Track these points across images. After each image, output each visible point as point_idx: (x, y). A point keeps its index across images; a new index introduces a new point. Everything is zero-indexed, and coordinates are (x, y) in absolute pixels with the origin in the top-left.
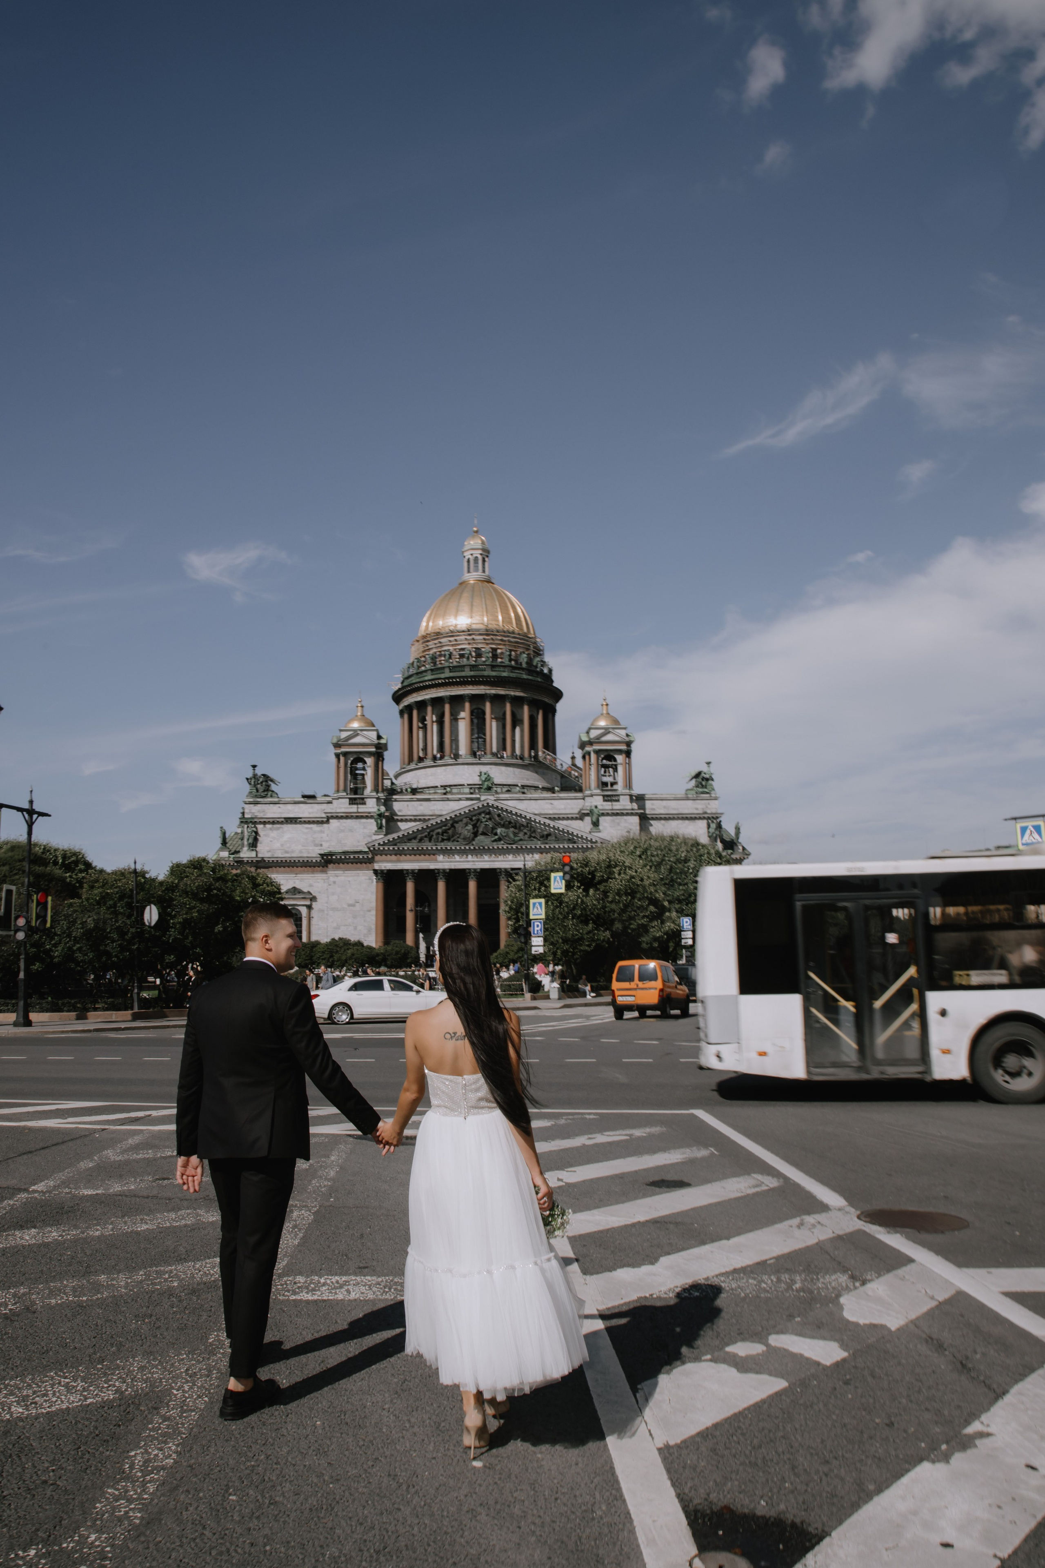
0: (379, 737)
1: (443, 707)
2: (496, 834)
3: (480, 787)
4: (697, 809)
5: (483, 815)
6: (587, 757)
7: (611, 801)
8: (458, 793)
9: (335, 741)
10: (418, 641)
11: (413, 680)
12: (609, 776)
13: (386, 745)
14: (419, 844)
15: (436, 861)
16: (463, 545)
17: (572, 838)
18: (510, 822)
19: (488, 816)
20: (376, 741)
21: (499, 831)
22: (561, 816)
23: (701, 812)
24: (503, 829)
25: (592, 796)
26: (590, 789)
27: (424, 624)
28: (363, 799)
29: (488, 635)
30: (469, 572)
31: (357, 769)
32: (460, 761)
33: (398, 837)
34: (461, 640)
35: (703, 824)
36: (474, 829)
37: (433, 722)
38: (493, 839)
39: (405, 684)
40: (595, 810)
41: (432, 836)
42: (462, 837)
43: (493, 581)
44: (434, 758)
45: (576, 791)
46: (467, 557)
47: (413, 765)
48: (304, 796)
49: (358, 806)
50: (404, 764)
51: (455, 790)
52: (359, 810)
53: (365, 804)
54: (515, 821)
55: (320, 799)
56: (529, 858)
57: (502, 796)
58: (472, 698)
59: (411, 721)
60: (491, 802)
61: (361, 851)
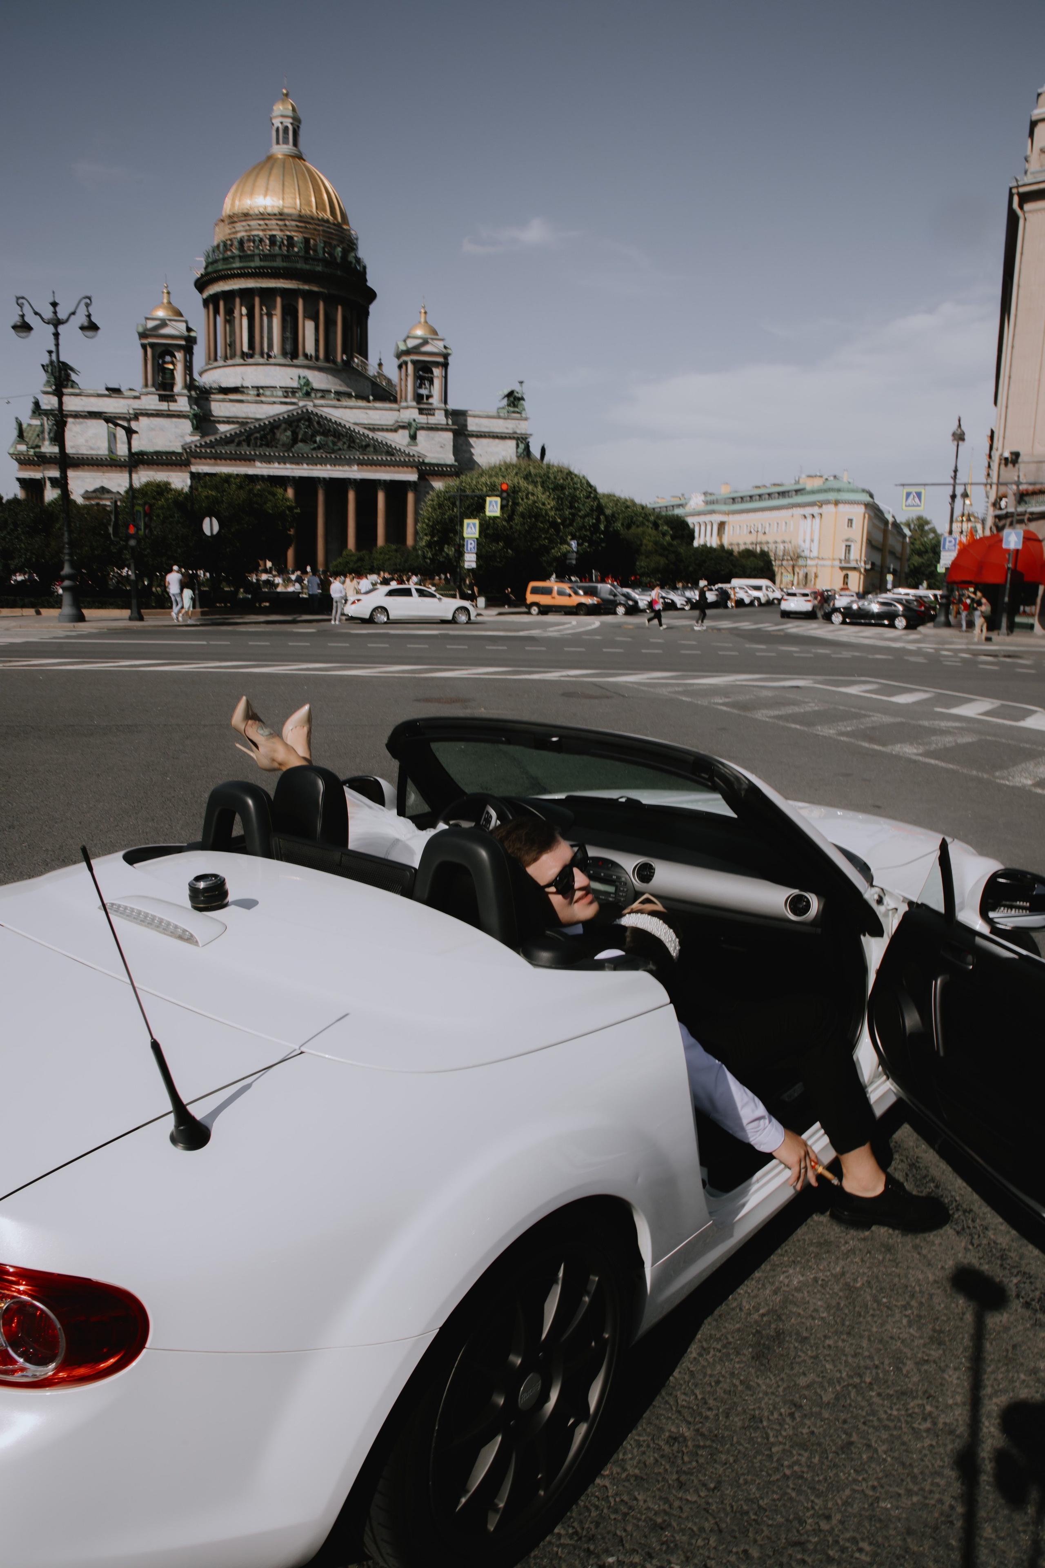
0: (189, 329)
1: (254, 300)
2: (315, 442)
3: (293, 391)
4: (507, 428)
5: (302, 422)
6: (404, 367)
7: (426, 414)
8: (272, 396)
9: (141, 330)
10: (223, 221)
11: (220, 266)
12: (426, 388)
13: (195, 338)
14: (238, 448)
15: (255, 466)
16: (272, 110)
17: (390, 451)
18: (329, 431)
19: (307, 423)
20: (186, 333)
21: (318, 439)
22: (376, 427)
23: (511, 431)
24: (322, 437)
25: (407, 408)
26: (406, 400)
27: (228, 201)
28: (172, 396)
29: (300, 221)
30: (278, 143)
31: (164, 362)
32: (272, 361)
33: (216, 439)
34: (272, 225)
35: (512, 444)
36: (293, 435)
37: (241, 315)
38: (312, 447)
39: (210, 269)
40: (414, 424)
41: (251, 440)
42: (281, 443)
43: (304, 157)
44: (244, 355)
45: (391, 401)
46: (276, 126)
47: (220, 362)
48: (108, 389)
49: (171, 404)
50: (209, 359)
51: (268, 393)
52: (171, 408)
53: (175, 401)
54: (334, 428)
55: (125, 393)
56: (347, 468)
57: (319, 402)
58: (284, 292)
59: (216, 312)
60: (310, 409)
61: (173, 453)
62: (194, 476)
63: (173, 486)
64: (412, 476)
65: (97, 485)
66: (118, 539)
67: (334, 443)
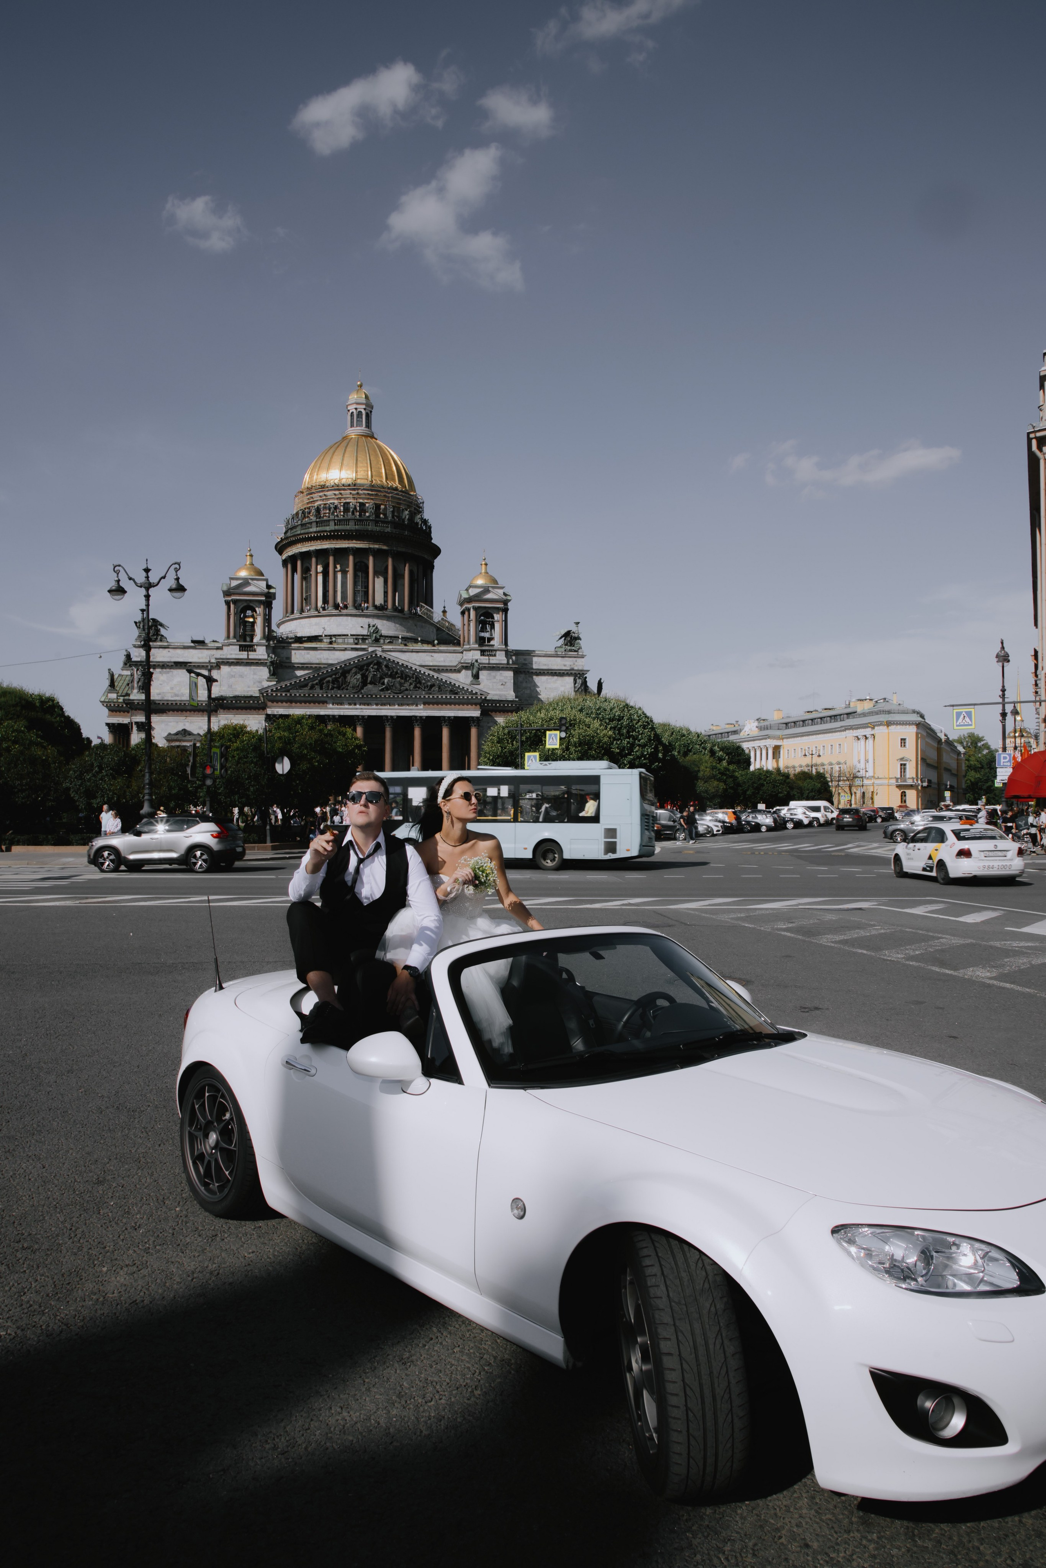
0: (269, 587)
1: (329, 559)
2: (383, 684)
3: (364, 638)
4: (565, 666)
5: (372, 666)
6: (467, 613)
7: (488, 655)
8: (344, 643)
9: (225, 588)
11: (299, 531)
12: (487, 631)
13: (274, 594)
14: (311, 691)
15: (327, 708)
16: (347, 398)
17: (454, 690)
18: (397, 673)
19: (376, 667)
20: (266, 590)
21: (386, 681)
22: (440, 668)
23: (568, 668)
24: (390, 679)
25: (470, 650)
26: (469, 643)
27: (307, 474)
28: (252, 646)
29: (371, 490)
30: (353, 425)
31: (245, 617)
32: (344, 612)
33: (291, 683)
34: (346, 494)
35: (570, 679)
36: (362, 678)
37: (317, 573)
38: (380, 688)
39: (289, 533)
40: (476, 664)
41: (324, 683)
42: (351, 685)
43: (375, 436)
44: (316, 609)
45: (454, 644)
46: (350, 411)
47: (297, 614)
48: (193, 642)
49: (249, 653)
50: (287, 613)
51: (340, 640)
52: (250, 657)
53: (255, 651)
54: (402, 672)
55: (209, 645)
56: (414, 707)
57: (386, 647)
58: (356, 552)
59: (294, 570)
60: (379, 653)
61: (251, 697)
62: (269, 718)
63: (248, 729)
64: (476, 713)
65: (180, 729)
66: (195, 779)
67: (401, 685)
